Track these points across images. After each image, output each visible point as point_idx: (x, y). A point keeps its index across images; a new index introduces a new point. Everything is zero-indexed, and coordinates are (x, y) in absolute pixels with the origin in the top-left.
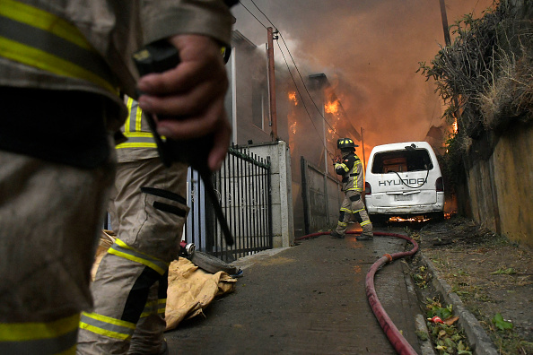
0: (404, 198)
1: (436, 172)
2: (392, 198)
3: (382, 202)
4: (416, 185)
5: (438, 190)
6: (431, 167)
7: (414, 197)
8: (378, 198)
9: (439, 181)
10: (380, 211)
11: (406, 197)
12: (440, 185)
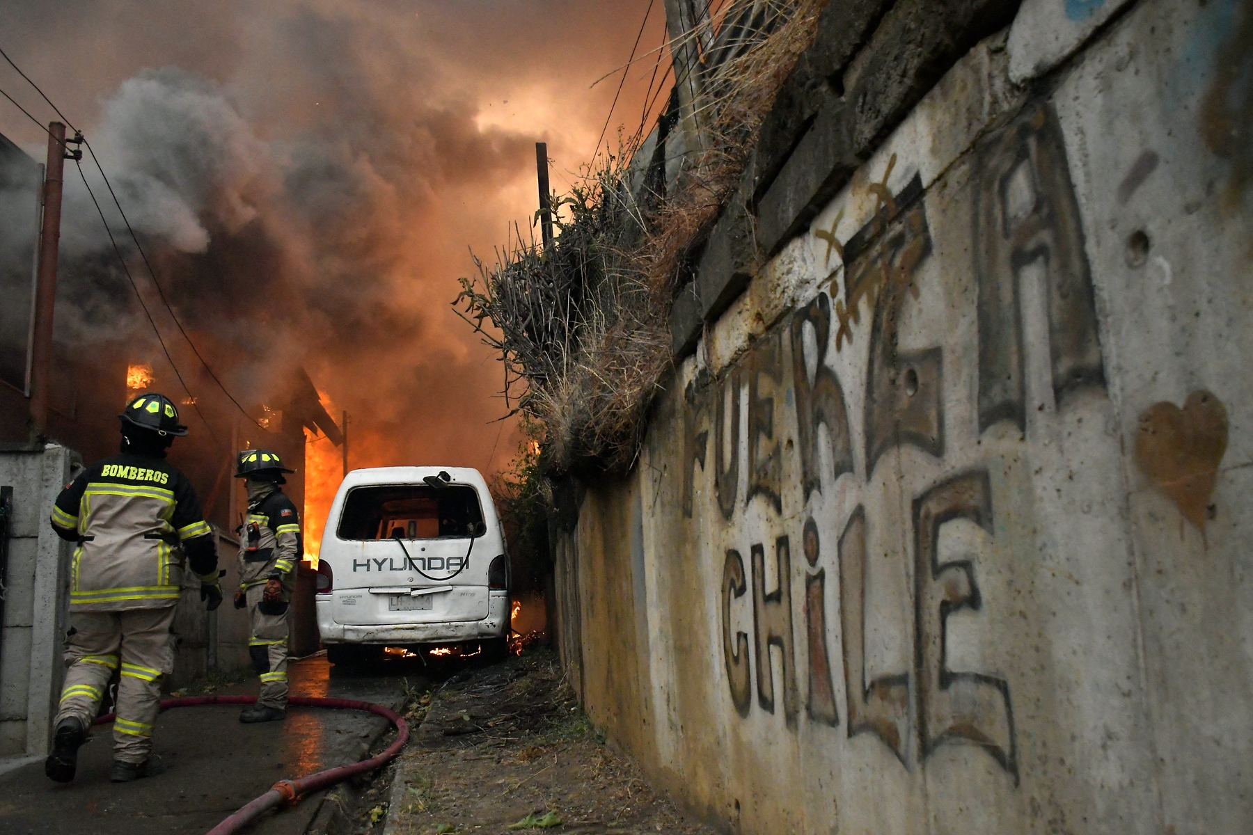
0: (412, 604)
1: (490, 544)
2: (383, 603)
3: (358, 613)
4: (443, 574)
5: (493, 584)
6: (481, 530)
7: (437, 602)
8: (349, 601)
9: (497, 565)
10: (350, 636)
11: (418, 603)
12: (498, 574)
